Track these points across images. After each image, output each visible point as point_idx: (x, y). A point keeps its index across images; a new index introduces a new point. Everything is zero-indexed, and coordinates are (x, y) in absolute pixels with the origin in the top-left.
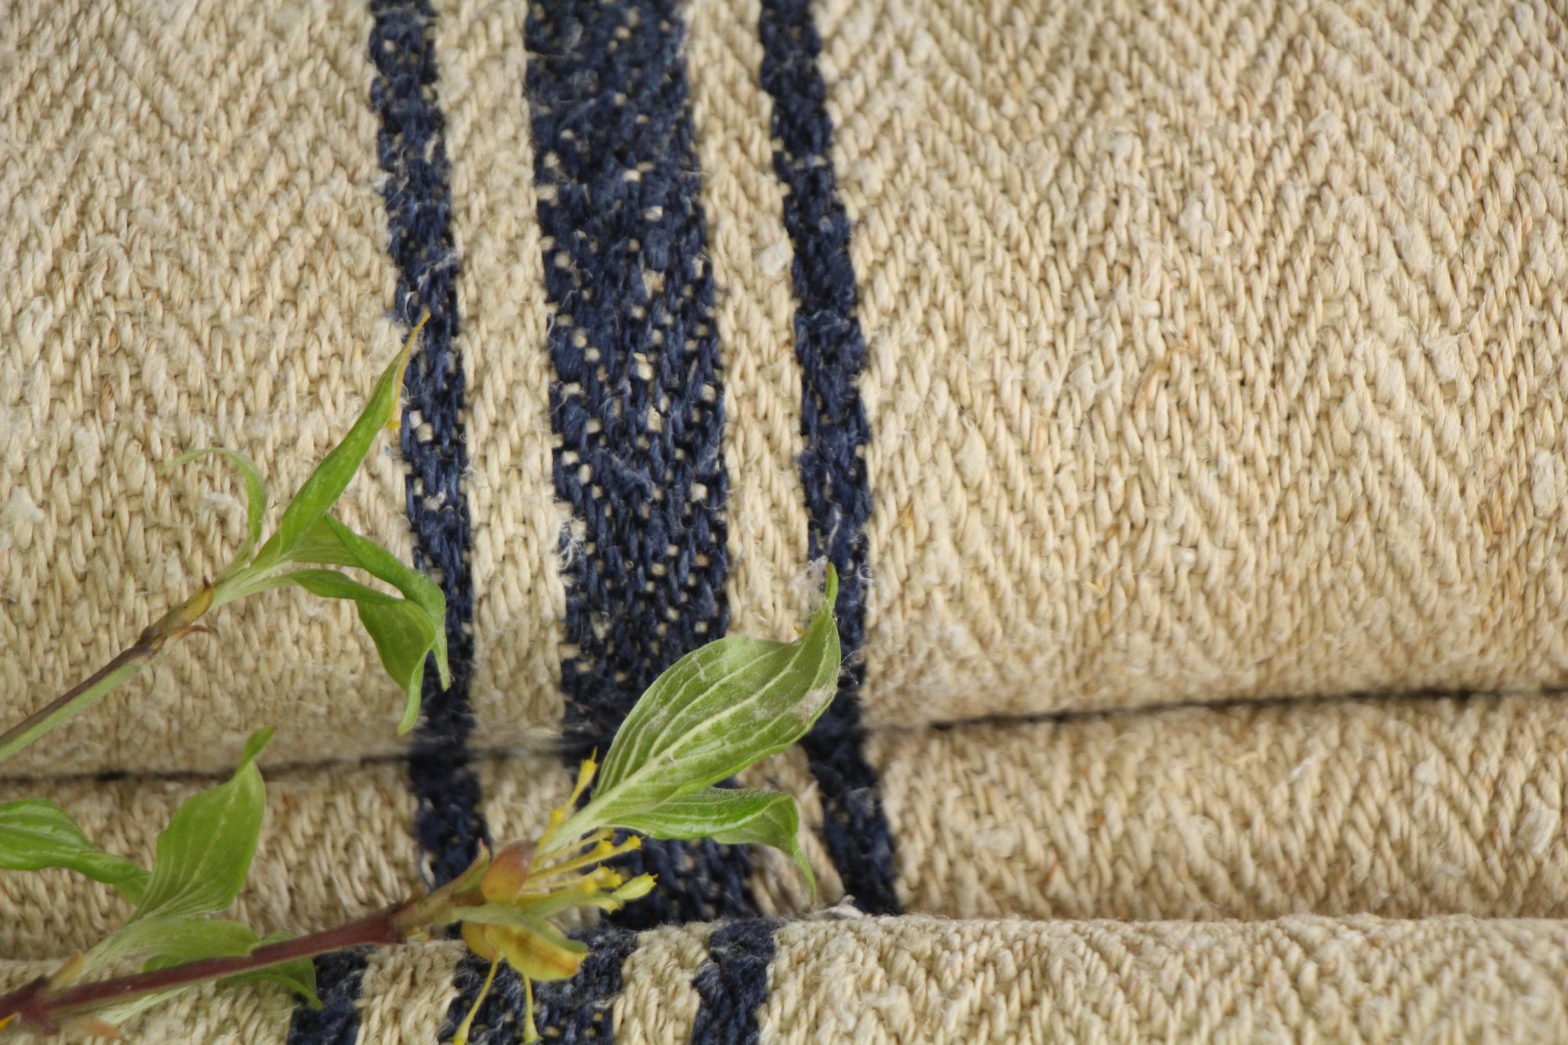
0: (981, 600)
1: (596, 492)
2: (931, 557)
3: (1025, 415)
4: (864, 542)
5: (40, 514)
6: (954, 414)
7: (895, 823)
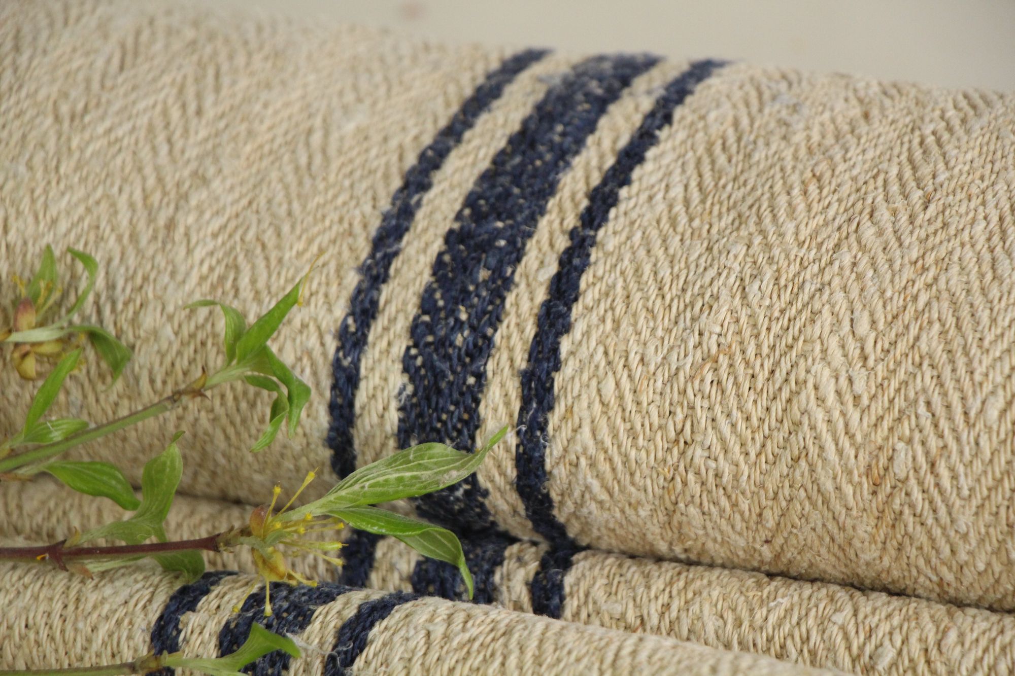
0: (605, 467)
1: (423, 372)
2: (578, 436)
3: (638, 372)
4: (546, 422)
5: (173, 337)
6: (603, 363)
7: (567, 589)
